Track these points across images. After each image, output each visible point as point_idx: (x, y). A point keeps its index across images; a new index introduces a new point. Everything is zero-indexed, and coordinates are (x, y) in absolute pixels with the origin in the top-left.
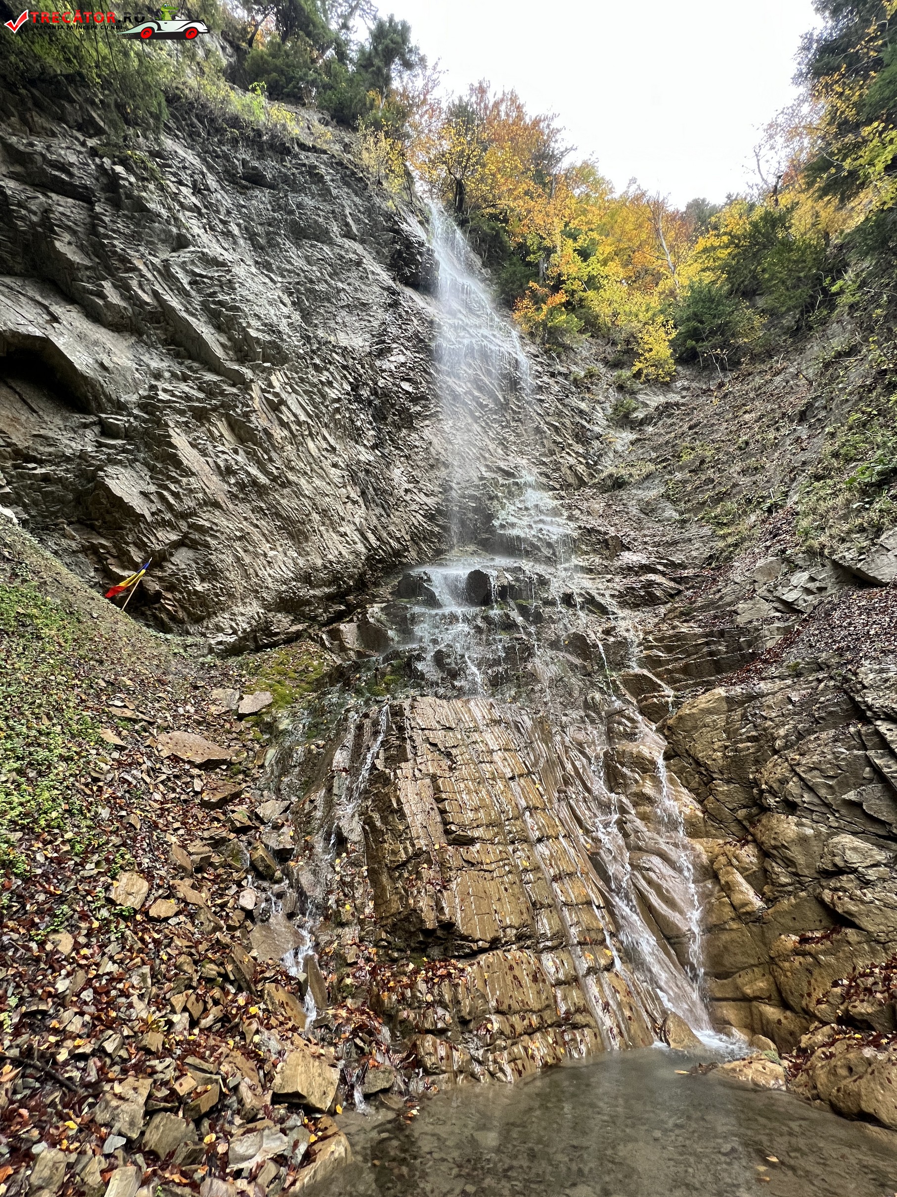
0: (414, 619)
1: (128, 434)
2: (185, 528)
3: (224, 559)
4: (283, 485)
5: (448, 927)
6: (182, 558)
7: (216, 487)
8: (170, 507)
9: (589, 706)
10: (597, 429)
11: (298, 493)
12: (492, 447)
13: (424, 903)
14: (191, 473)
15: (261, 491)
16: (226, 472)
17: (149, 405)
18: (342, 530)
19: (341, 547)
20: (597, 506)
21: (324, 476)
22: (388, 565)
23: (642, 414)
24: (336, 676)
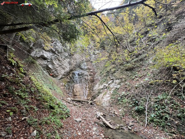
0: (74, 77)
1: (50, 62)
2: (55, 70)
3: (59, 72)
6: (55, 72)
7: (57, 66)
8: (54, 68)
10: (91, 55)
11: (64, 65)
14: (55, 65)
15: (61, 66)
16: (58, 64)
17: (51, 59)
19: (67, 69)
20: (90, 64)
21: (66, 63)
22: (71, 70)
23: (96, 53)
24: (69, 82)
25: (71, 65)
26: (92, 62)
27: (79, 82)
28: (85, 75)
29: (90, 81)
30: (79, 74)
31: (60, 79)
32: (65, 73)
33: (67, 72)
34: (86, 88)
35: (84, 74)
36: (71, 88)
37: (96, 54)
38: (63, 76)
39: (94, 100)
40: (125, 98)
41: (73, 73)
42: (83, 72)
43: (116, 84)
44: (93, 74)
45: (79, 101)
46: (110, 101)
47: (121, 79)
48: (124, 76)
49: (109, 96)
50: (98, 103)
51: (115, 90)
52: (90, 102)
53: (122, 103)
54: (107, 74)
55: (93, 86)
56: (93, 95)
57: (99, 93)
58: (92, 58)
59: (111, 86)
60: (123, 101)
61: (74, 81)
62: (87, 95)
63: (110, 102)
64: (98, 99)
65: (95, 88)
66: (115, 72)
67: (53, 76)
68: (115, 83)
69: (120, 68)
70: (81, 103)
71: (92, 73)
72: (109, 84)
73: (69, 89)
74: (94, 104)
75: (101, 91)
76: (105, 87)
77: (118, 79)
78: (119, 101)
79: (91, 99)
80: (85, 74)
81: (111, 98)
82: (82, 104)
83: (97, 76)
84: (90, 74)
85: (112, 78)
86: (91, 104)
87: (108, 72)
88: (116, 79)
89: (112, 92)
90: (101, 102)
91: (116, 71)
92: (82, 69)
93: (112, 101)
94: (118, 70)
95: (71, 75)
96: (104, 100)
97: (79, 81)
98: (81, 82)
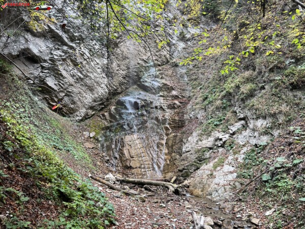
1: (48, 69)
2: (66, 92)
3: (76, 99)
4: (87, 77)
5: (131, 166)
6: (66, 99)
7: (72, 80)
8: (62, 87)
9: (157, 132)
10: (174, 42)
11: (91, 79)
12: (142, 49)
13: (128, 164)
14: (64, 78)
15: (82, 79)
16: (73, 76)
17: (52, 60)
18: (102, 86)
19: (102, 91)
20: (170, 72)
21: (96, 72)
22: (114, 93)
23: (188, 36)
24: (107, 128)
25: (112, 77)
26: (176, 65)
27: (139, 129)
28: (156, 107)
29: (169, 124)
30: (136, 103)
31: (82, 120)
32: (95, 101)
33: (101, 100)
34: (158, 147)
35: (151, 103)
36: (116, 145)
37: (189, 40)
38: (91, 112)
39: (186, 182)
40: (285, 175)
41: (119, 100)
42: (149, 97)
43: (256, 134)
44: (179, 105)
45: (141, 184)
46: (237, 184)
47: (274, 115)
48: (284, 108)
49: (232, 169)
50: (198, 191)
51: (253, 151)
52: (172, 187)
53: (274, 191)
54: (225, 101)
55: (182, 141)
56: (183, 167)
57: (201, 160)
58: (175, 54)
59: (240, 139)
60: (279, 184)
61: (122, 127)
62: (162, 166)
63: (235, 187)
64: (198, 179)
65: (187, 145)
66: (251, 95)
67: (59, 111)
68: (254, 130)
69: (271, 81)
70: (146, 189)
71: (177, 102)
72: (234, 134)
73: (109, 148)
74: (185, 193)
75: (207, 155)
76: (219, 143)
77: (264, 118)
78: (265, 186)
79: (175, 178)
80: (154, 105)
81: (238, 177)
82: (150, 193)
83: (194, 111)
84: (169, 102)
85: (242, 116)
86: (176, 192)
87: (230, 94)
88: (258, 118)
89: (241, 158)
90: (207, 186)
91: (255, 90)
92: (145, 89)
93: (242, 184)
94: (263, 88)
95: (113, 108)
96: (216, 180)
97: (137, 125)
98: (142, 126)
